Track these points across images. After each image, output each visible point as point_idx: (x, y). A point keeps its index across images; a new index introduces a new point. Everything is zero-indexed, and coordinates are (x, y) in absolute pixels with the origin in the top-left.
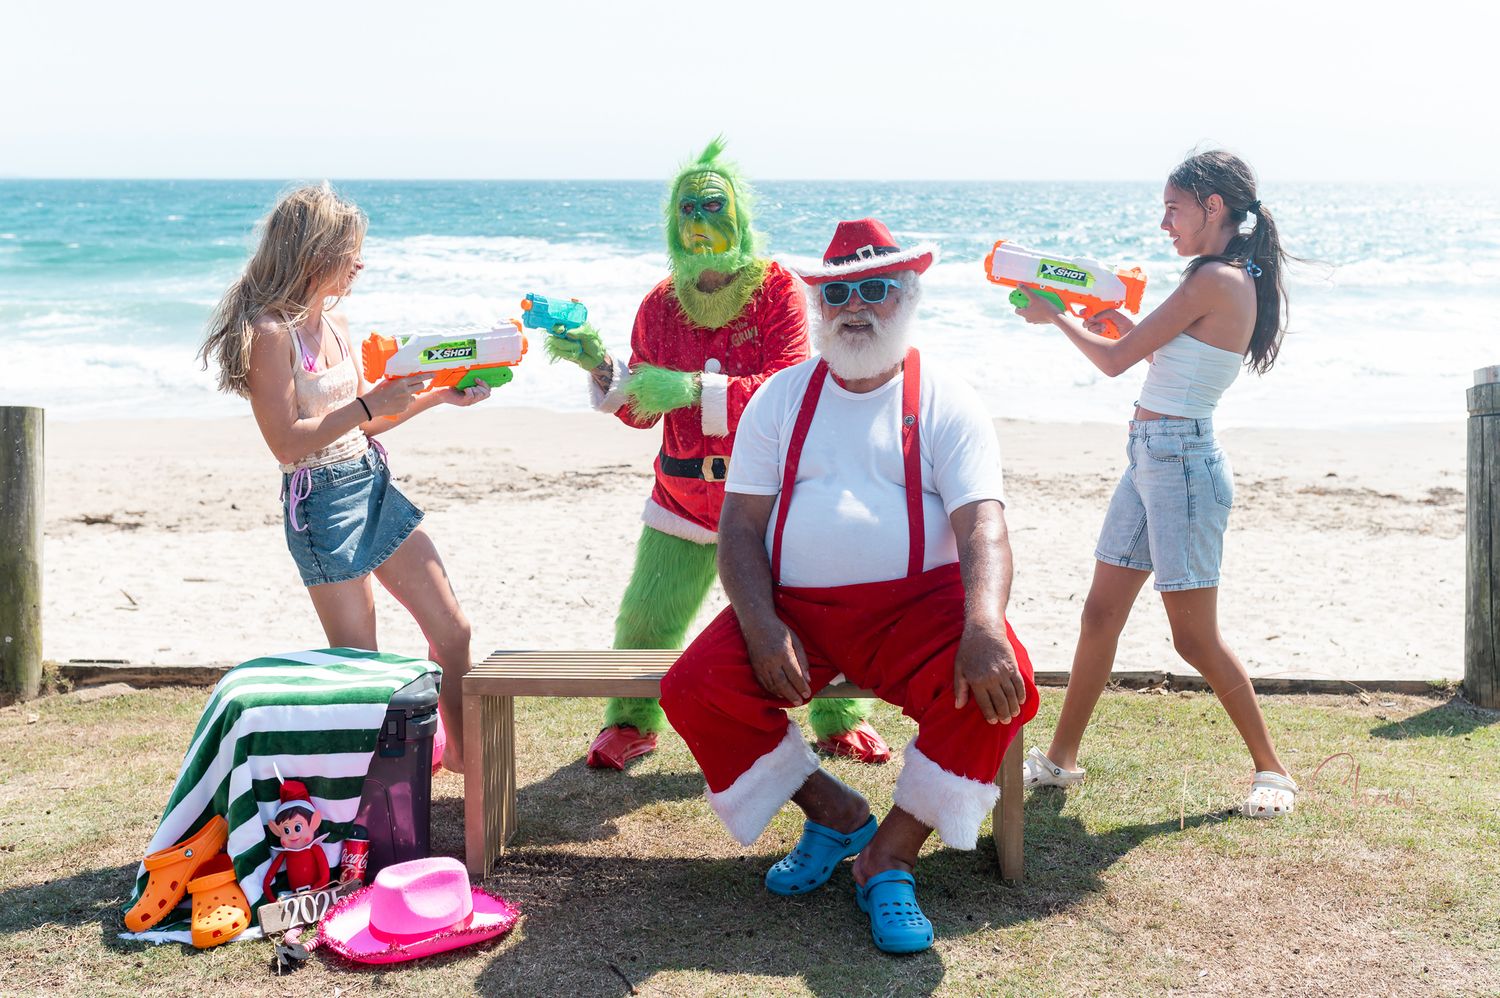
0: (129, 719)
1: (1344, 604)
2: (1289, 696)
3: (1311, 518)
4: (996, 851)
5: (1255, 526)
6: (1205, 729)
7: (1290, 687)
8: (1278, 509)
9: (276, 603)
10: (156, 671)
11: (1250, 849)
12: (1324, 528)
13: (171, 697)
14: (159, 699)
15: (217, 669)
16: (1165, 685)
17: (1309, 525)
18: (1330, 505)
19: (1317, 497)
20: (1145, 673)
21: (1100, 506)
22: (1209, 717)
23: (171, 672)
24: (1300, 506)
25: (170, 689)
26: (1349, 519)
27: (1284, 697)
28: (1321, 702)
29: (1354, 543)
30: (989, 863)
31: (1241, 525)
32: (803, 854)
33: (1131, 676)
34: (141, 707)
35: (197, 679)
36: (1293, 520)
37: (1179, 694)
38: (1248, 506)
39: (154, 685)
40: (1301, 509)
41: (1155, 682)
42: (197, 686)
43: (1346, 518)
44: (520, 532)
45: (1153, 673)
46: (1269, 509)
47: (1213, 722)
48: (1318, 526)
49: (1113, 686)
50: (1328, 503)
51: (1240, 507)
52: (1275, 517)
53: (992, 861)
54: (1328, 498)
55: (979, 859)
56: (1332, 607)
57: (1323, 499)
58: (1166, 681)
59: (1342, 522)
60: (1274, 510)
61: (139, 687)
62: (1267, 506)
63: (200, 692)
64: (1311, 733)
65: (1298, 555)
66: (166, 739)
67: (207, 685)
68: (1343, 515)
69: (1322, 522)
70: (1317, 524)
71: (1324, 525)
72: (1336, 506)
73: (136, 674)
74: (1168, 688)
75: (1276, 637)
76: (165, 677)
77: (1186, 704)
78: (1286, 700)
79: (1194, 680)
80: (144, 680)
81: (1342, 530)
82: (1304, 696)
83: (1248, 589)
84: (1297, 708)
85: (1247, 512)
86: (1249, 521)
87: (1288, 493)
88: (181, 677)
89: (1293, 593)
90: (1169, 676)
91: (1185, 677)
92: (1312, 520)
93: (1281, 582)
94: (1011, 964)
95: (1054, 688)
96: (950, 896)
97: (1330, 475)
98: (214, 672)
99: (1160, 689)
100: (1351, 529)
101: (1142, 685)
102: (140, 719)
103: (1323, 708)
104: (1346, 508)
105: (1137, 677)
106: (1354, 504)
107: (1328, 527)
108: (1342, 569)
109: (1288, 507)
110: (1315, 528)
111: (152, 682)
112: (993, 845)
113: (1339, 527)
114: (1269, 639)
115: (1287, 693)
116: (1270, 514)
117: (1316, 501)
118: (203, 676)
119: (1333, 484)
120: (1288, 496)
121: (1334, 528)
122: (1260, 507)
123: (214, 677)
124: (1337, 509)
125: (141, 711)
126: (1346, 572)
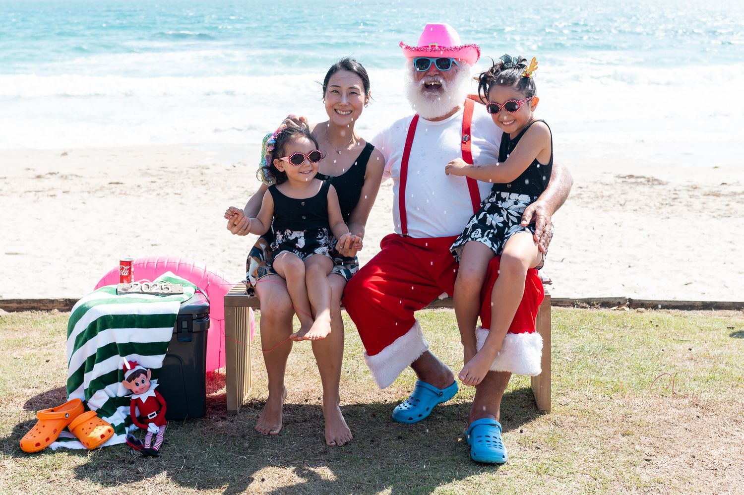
0: (6, 329)
1: (732, 263)
2: (701, 311)
3: (712, 210)
4: (533, 396)
5: (676, 216)
6: (652, 329)
7: (702, 306)
8: (691, 205)
9: (65, 267)
10: (19, 301)
11: (682, 393)
12: (719, 217)
13: (30, 317)
14: (23, 318)
15: (57, 300)
16: (628, 305)
17: (710, 215)
18: (723, 203)
19: (715, 197)
20: (616, 298)
21: (578, 204)
22: (655, 323)
23: (29, 302)
24: (704, 203)
25: (28, 312)
26: (735, 211)
27: (698, 312)
28: (721, 314)
29: (738, 226)
30: (530, 402)
31: (668, 215)
32: (415, 400)
33: (607, 300)
34: (13, 323)
35: (44, 306)
36: (700, 212)
37: (636, 310)
38: (672, 203)
39: (19, 310)
40: (705, 205)
41: (622, 302)
42: (45, 310)
43: (732, 211)
44: (214, 223)
45: (620, 298)
46: (685, 205)
47: (657, 326)
48: (716, 216)
49: (596, 306)
50: (722, 201)
51: (667, 204)
52: (689, 210)
53: (532, 401)
54: (722, 198)
55: (525, 400)
56: (725, 265)
57: (718, 199)
58: (628, 303)
59: (731, 213)
60: (688, 206)
61: (10, 311)
62: (684, 203)
63: (47, 314)
64: (715, 332)
65: (704, 234)
66: (32, 340)
67: (51, 310)
68: (731, 209)
69: (719, 213)
70: (715, 214)
71: (719, 215)
72: (727, 203)
73: (7, 303)
74: (629, 306)
75: (690, 283)
76: (25, 305)
77: (641, 316)
78: (700, 313)
79: (645, 302)
80: (12, 307)
81: (731, 218)
82: (710, 311)
83: (672, 255)
84: (707, 318)
85: (671, 207)
86: (672, 213)
87: (697, 196)
88: (35, 305)
89: (701, 256)
90: (630, 300)
91: (639, 300)
92: (712, 212)
93: (693, 250)
94: (547, 455)
95: (562, 308)
96: (509, 420)
97: (723, 184)
98: (55, 302)
99: (624, 307)
100: (736, 217)
101: (614, 305)
102: (13, 329)
103: (722, 317)
104: (733, 204)
105: (611, 300)
106: (738, 202)
107: (722, 217)
108: (731, 242)
109: (697, 204)
110: (714, 217)
111: (17, 308)
112: (532, 393)
113: (729, 217)
114: (686, 284)
115: (701, 309)
116: (685, 208)
117: (715, 200)
118: (48, 304)
119: (725, 190)
120: (697, 197)
121: (726, 217)
122: (680, 204)
123: (55, 305)
124: (728, 205)
125: (13, 325)
126: (733, 244)
